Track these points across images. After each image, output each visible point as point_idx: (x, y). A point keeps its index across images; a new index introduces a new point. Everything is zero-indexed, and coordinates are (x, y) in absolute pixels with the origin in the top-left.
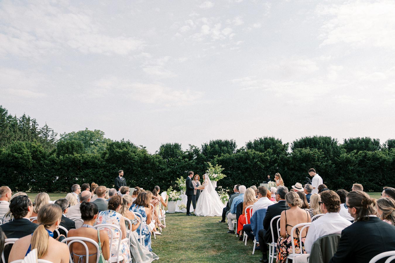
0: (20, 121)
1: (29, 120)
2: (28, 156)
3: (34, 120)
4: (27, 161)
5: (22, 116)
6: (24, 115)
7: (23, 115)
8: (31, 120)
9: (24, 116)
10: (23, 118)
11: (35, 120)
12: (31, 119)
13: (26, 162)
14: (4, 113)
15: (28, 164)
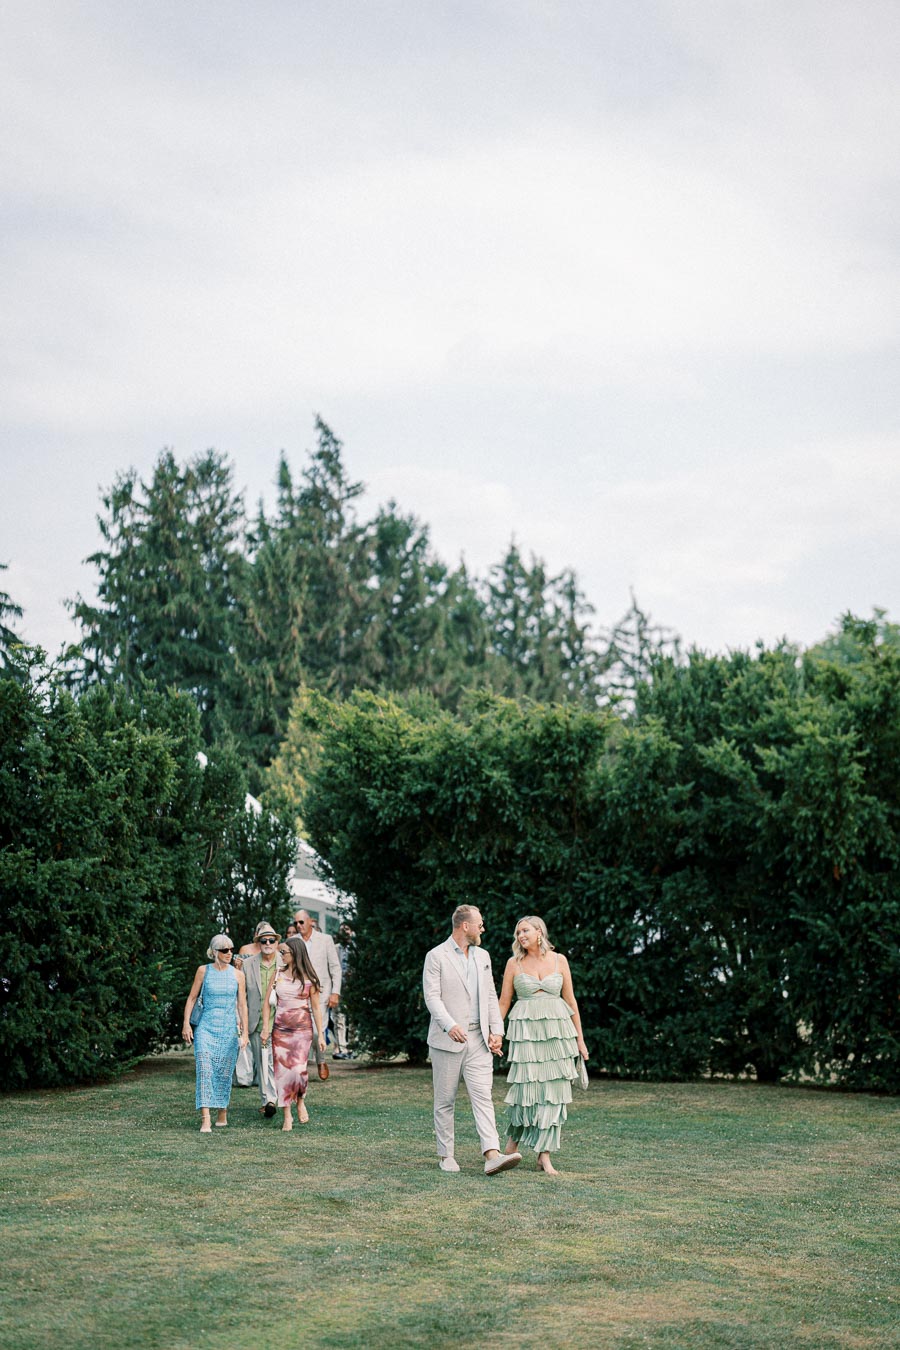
0: (494, 590)
1: (537, 581)
2: (834, 757)
3: (567, 578)
4: (821, 804)
5: (501, 559)
6: (513, 548)
7: (507, 550)
8: (553, 582)
9: (512, 559)
10: (507, 572)
11: (572, 583)
12: (550, 573)
13: (817, 820)
14: (410, 542)
15: (827, 834)
